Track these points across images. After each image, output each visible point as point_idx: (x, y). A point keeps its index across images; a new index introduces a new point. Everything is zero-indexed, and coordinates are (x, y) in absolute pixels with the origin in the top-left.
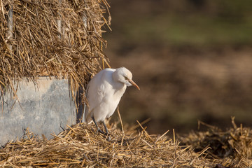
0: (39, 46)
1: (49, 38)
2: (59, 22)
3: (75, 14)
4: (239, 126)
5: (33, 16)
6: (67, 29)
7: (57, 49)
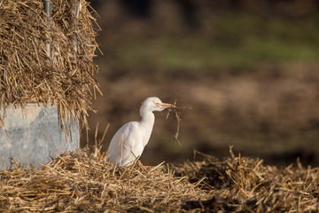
0: (27, 71)
1: (37, 62)
2: (48, 46)
3: (65, 38)
4: (237, 156)
5: (21, 40)
6: (57, 54)
7: (46, 74)
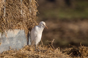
0: (14, 19)
1: (18, 16)
2: (21, 11)
3: (27, 8)
4: (82, 46)
5: (12, 9)
6: (24, 13)
7: (20, 20)
